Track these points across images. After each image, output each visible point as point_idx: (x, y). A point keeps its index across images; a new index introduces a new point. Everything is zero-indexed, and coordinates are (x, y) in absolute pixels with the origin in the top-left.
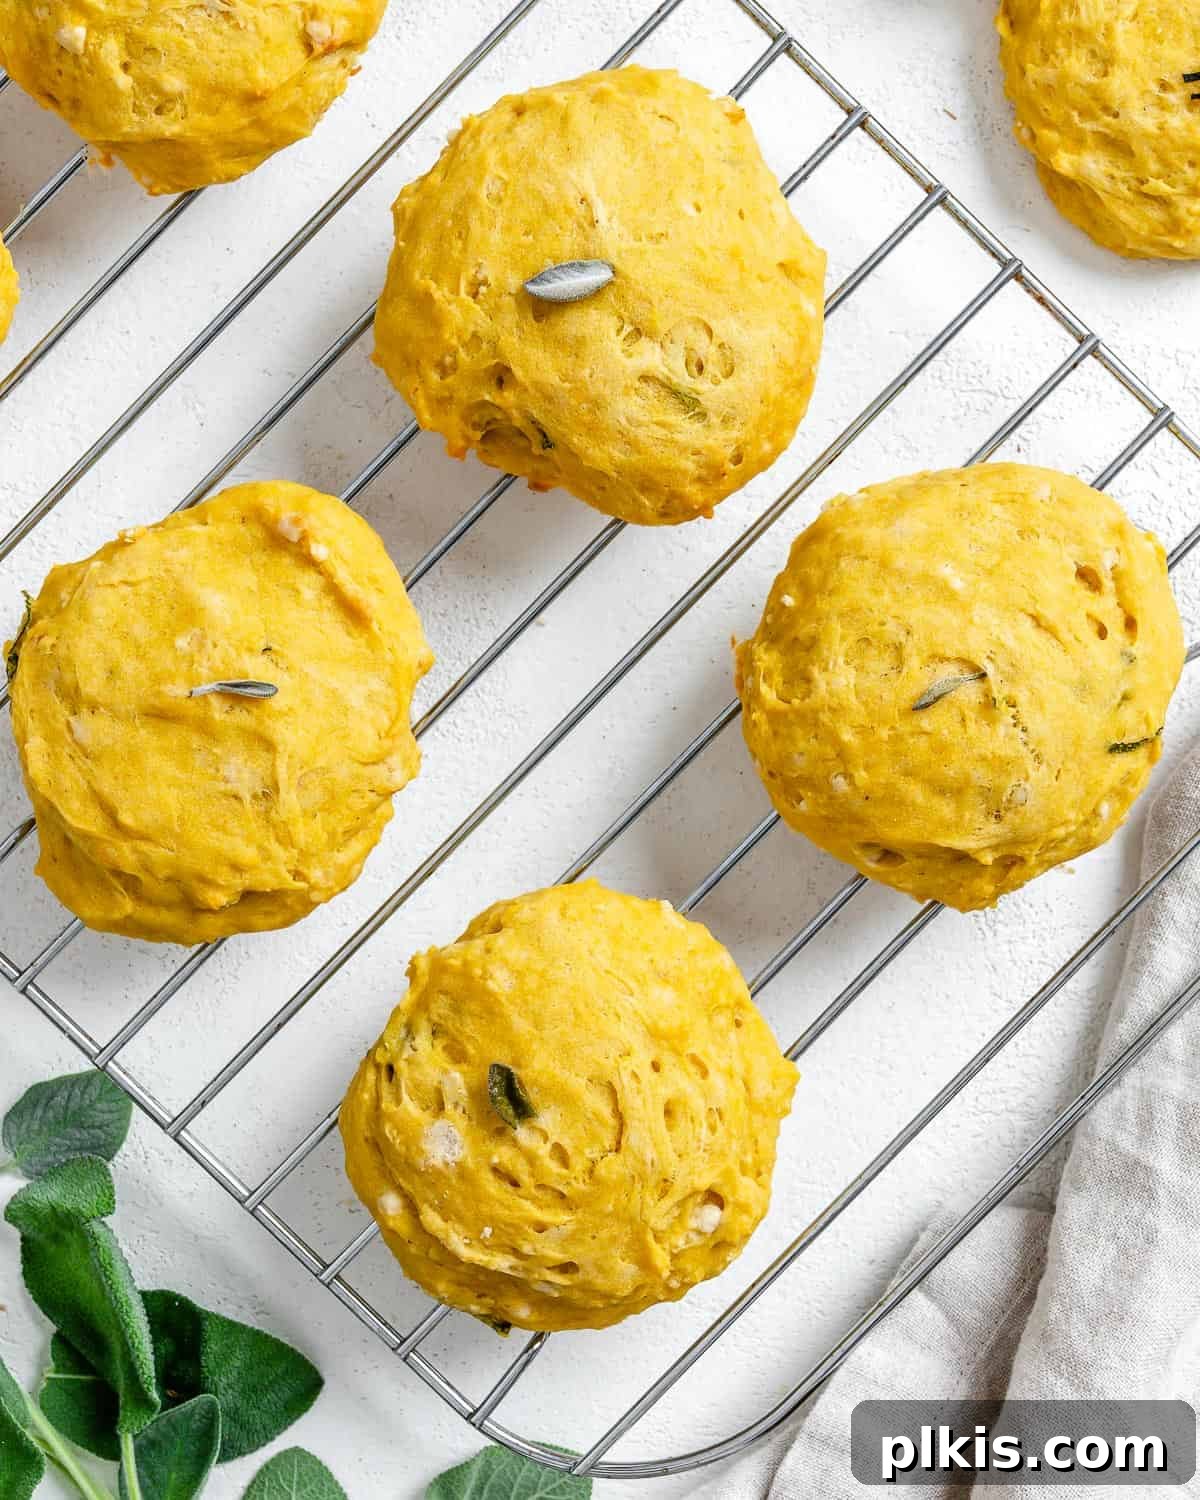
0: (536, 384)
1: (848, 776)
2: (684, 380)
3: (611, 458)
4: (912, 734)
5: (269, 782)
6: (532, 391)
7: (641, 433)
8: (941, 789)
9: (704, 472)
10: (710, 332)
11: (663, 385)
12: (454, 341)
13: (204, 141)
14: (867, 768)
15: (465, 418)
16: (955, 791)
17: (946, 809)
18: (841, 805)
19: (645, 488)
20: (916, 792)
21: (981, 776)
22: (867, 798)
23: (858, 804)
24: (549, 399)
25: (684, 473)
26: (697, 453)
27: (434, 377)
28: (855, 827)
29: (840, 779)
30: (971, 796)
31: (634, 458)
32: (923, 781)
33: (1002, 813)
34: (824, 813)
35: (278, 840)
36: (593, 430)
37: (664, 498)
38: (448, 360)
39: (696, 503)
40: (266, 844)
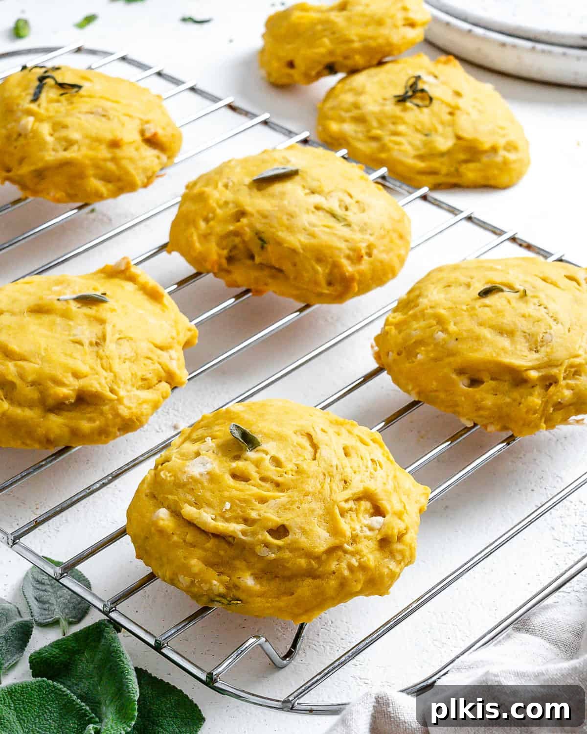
0: (259, 212)
1: (445, 330)
2: (340, 212)
3: (300, 241)
4: (480, 307)
5: (100, 335)
6: (256, 215)
7: (316, 229)
8: (502, 331)
9: (351, 253)
10: (351, 196)
11: (327, 212)
12: (215, 205)
13: (87, 162)
14: (455, 324)
15: (218, 245)
16: (508, 333)
17: (505, 342)
18: (442, 347)
19: (319, 260)
20: (487, 333)
21: (524, 325)
22: (457, 339)
23: (452, 344)
24: (265, 217)
25: (340, 249)
26: (347, 241)
27: (202, 225)
28: (451, 359)
29: (440, 333)
30: (519, 338)
31: (313, 241)
32: (490, 327)
33: (539, 348)
34: (432, 355)
35: (103, 367)
36: (290, 229)
37: (329, 267)
38: (211, 215)
39: (348, 272)
40: (95, 367)
